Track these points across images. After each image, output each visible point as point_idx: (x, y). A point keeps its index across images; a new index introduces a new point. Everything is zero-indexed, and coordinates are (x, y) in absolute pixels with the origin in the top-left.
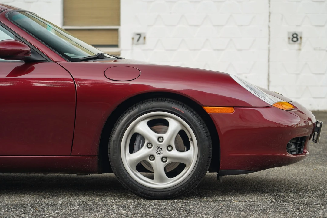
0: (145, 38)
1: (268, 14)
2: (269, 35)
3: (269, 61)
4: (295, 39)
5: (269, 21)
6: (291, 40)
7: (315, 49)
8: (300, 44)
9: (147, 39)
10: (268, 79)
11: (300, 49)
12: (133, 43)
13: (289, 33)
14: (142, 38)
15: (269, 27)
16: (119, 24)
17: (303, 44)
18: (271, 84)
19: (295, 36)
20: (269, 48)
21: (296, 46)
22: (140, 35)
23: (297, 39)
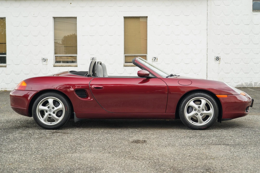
0: (157, 59)
1: (207, 49)
2: (207, 58)
3: (207, 68)
4: (217, 59)
5: (207, 52)
6: (216, 59)
7: (225, 63)
8: (220, 61)
9: (158, 59)
10: (207, 75)
11: (220, 63)
12: (152, 61)
13: (215, 57)
14: (156, 59)
15: (207, 55)
16: (147, 54)
17: (221, 61)
18: (208, 77)
19: (218, 58)
20: (207, 63)
21: (218, 62)
22: (155, 58)
23: (219, 59)
